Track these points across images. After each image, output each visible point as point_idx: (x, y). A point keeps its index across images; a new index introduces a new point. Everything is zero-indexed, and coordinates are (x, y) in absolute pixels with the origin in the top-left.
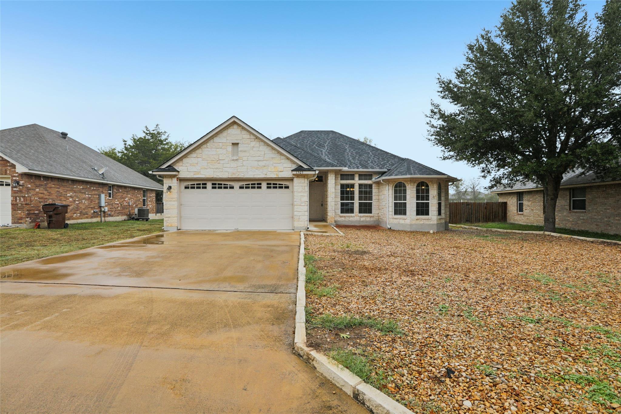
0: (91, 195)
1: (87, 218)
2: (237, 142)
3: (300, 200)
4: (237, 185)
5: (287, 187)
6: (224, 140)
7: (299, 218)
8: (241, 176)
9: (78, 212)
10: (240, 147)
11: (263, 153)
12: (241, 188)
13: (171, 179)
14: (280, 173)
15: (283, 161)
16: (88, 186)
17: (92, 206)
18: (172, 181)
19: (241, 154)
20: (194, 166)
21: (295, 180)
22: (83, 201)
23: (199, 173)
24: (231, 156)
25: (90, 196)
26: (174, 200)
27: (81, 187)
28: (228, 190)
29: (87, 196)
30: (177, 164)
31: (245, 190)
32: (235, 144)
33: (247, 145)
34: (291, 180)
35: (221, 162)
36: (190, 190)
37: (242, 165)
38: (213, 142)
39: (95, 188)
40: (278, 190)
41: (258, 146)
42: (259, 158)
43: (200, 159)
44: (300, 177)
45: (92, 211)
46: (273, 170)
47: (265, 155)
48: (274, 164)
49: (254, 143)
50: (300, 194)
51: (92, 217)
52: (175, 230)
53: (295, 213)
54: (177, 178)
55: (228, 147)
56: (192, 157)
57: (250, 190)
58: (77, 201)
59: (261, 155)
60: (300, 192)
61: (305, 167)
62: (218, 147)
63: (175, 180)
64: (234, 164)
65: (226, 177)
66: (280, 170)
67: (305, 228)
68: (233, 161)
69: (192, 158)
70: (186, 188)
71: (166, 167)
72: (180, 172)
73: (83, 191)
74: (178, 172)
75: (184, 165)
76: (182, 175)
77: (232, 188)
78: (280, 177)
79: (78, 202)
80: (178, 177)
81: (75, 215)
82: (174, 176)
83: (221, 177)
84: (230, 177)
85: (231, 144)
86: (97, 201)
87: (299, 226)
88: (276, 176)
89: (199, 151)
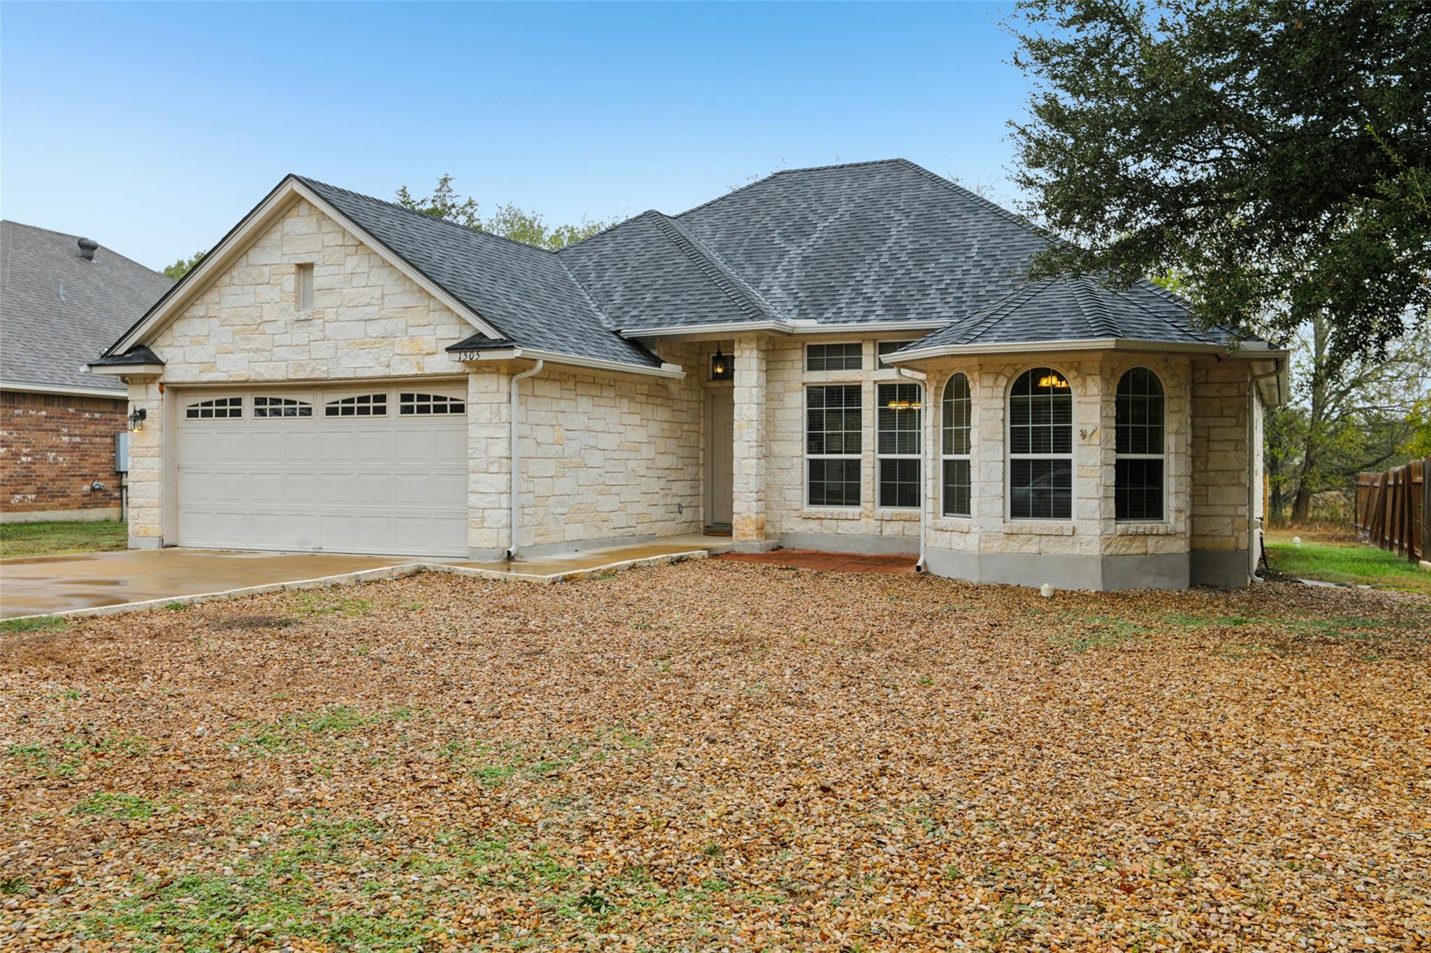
0: (81, 436)
1: (65, 506)
2: (309, 261)
3: (486, 451)
4: (319, 402)
5: (459, 409)
6: (275, 257)
7: (483, 518)
8: (320, 372)
9: (31, 488)
10: (320, 277)
11: (378, 293)
12: (331, 411)
13: (143, 387)
14: (427, 358)
15: (434, 317)
16: (71, 410)
17: (84, 471)
18: (147, 393)
19: (320, 301)
20: (199, 343)
21: (475, 383)
22: (51, 455)
23: (212, 366)
24: (292, 310)
25: (78, 439)
26: (152, 452)
27: (44, 413)
28: (298, 421)
29: (66, 439)
30: (160, 341)
31: (340, 419)
32: (305, 268)
33: (334, 269)
34: (460, 381)
35: (269, 328)
36: (200, 421)
37: (320, 335)
38: (249, 265)
39: (97, 415)
40: (432, 419)
41: (366, 270)
42: (369, 308)
43: (215, 322)
44: (484, 373)
45: (86, 488)
46: (407, 351)
47: (386, 300)
48: (410, 330)
49: (355, 259)
50: (486, 432)
51: (84, 506)
52: (154, 546)
53: (472, 499)
54: (162, 384)
55: (286, 277)
56: (194, 317)
57: (355, 420)
58: (26, 455)
59: (374, 302)
60: (485, 425)
61: (492, 334)
62: (260, 281)
63: (155, 388)
64: (300, 336)
65: (281, 378)
66: (426, 349)
67: (499, 552)
68: (298, 325)
69: (196, 321)
70: (192, 414)
71: (126, 353)
72: (167, 366)
73: (48, 426)
74: (162, 364)
75: (175, 343)
76: (175, 374)
77: (307, 412)
78: (427, 371)
79: (30, 459)
80: (161, 380)
81: (18, 497)
82: (153, 378)
83: (268, 377)
84: (292, 377)
85: (293, 270)
86: (105, 457)
87: (482, 544)
88: (415, 371)
89: (212, 297)
